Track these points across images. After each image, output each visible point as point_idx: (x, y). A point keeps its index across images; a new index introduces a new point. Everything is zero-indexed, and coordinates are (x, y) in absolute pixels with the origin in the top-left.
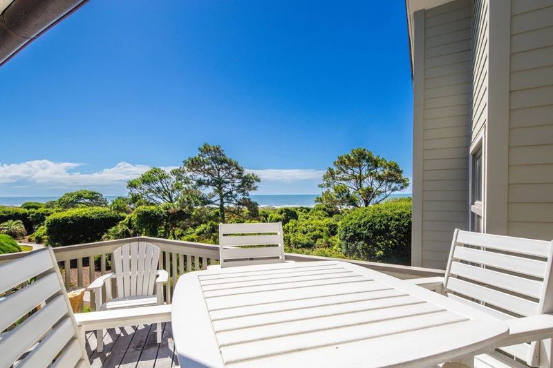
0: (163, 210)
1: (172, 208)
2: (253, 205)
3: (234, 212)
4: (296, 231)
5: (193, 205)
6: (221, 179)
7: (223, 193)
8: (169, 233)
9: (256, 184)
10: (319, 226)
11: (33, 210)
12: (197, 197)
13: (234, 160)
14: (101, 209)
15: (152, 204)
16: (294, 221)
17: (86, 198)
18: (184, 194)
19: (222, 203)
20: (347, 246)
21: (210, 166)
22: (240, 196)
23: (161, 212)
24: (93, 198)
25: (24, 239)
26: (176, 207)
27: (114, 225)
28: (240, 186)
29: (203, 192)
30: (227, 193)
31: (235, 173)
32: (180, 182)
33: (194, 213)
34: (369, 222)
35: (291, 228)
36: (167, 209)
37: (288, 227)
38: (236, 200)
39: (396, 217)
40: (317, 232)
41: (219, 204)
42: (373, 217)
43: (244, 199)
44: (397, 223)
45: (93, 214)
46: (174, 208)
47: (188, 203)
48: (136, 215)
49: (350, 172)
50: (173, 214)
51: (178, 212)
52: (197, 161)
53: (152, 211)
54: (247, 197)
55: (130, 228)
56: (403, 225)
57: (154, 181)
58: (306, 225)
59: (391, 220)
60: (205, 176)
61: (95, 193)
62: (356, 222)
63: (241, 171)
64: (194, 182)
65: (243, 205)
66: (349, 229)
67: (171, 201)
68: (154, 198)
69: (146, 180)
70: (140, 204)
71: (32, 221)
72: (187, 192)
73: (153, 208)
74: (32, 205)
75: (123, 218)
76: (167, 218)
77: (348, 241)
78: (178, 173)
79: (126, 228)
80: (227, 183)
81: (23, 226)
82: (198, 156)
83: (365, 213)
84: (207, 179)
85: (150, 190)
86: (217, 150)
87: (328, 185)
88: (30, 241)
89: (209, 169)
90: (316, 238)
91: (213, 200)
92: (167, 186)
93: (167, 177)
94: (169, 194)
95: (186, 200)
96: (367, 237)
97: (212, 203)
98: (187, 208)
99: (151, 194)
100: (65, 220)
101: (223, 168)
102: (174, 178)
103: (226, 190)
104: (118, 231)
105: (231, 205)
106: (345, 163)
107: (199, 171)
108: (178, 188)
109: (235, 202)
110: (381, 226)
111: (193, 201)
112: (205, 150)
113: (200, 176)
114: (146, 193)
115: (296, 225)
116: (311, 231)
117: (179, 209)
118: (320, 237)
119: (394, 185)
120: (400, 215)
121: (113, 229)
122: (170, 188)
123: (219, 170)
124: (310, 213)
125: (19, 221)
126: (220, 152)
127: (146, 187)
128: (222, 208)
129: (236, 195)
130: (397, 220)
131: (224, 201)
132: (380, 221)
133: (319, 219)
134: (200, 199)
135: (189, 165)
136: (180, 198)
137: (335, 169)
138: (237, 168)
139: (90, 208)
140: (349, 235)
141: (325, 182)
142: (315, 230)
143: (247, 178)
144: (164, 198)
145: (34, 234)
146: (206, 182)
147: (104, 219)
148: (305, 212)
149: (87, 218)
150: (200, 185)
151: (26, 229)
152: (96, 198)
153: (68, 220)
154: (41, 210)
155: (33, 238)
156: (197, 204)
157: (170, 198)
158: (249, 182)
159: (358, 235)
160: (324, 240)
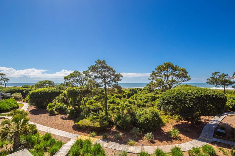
0: (79, 89)
1: (83, 89)
2: (120, 88)
3: (111, 91)
4: (137, 99)
5: (93, 87)
6: (105, 75)
7: (106, 82)
8: (82, 99)
9: (121, 78)
10: (147, 97)
11: (25, 88)
12: (95, 84)
13: (111, 67)
14: (53, 88)
15: (74, 87)
16: (136, 94)
17: (47, 84)
18: (89, 82)
19: (106, 86)
20: (164, 107)
21: (100, 70)
22: (114, 83)
23: (78, 90)
24: (50, 84)
25: (21, 100)
26: (85, 88)
27: (58, 95)
28: (113, 79)
29: (97, 81)
30: (108, 82)
31: (112, 73)
32: (86, 77)
33: (93, 91)
34: (175, 96)
35: (135, 98)
36: (81, 89)
37: (134, 97)
38: (112, 85)
39: (189, 94)
40: (147, 100)
41: (104, 87)
42: (177, 94)
43: (115, 85)
44: (190, 97)
45: (49, 91)
46: (84, 88)
47: (90, 86)
48: (67, 92)
49: (163, 73)
50: (83, 91)
51: (86, 90)
52: (94, 67)
53: (74, 89)
54: (117, 84)
55: (65, 97)
56: (193, 98)
57: (76, 76)
58: (142, 96)
59: (187, 95)
60: (98, 74)
61: (51, 82)
62: (168, 96)
63: (114, 72)
64: (93, 77)
65: (115, 87)
66: (165, 99)
67: (83, 85)
68: (76, 84)
69: (72, 76)
70: (69, 87)
71: (25, 93)
72: (90, 81)
73: (74, 88)
74: (26, 86)
75: (62, 92)
76: (81, 93)
77: (164, 105)
78: (86, 73)
79: (63, 97)
80: (108, 77)
81: (21, 95)
82: (95, 65)
83: (173, 92)
84: (99, 75)
85: (74, 81)
86: (104, 62)
87: (153, 79)
88: (24, 101)
89: (100, 71)
90: (146, 102)
91: (101, 85)
92: (81, 79)
93: (81, 75)
94: (82, 82)
95: (89, 85)
96: (175, 103)
97: (101, 86)
98: (90, 89)
99: (74, 82)
100: (37, 93)
101: (106, 71)
102: (84, 75)
103: (107, 80)
104: (60, 98)
105: (109, 87)
106: (161, 69)
107: (95, 72)
108: (86, 80)
109: (111, 86)
110: (182, 98)
111: (93, 85)
112: (99, 62)
113: (96, 74)
114: (72, 82)
115: (137, 96)
116: (144, 99)
117: (86, 89)
118: (148, 102)
119: (184, 79)
120: (191, 93)
121: (58, 97)
122: (82, 80)
123: (104, 72)
124: (141, 91)
125: (20, 93)
126: (105, 63)
127: (72, 79)
128: (105, 89)
129: (112, 83)
130: (189, 95)
131: (107, 85)
132: (181, 96)
133: (146, 93)
134: (96, 84)
135: (91, 69)
136: (87, 84)
137: (156, 71)
138: (113, 71)
139: (48, 88)
140: (165, 102)
141: (151, 77)
142: (145, 99)
143: (117, 75)
144: (80, 84)
145: (26, 98)
146: (99, 77)
147: (54, 93)
148: (139, 90)
149: (46, 92)
150: (96, 78)
151: (23, 97)
152: (51, 84)
153: (38, 93)
154: (29, 89)
155: (25, 100)
156: (94, 87)
157: (82, 84)
158: (118, 77)
159: (170, 102)
160: (150, 103)
